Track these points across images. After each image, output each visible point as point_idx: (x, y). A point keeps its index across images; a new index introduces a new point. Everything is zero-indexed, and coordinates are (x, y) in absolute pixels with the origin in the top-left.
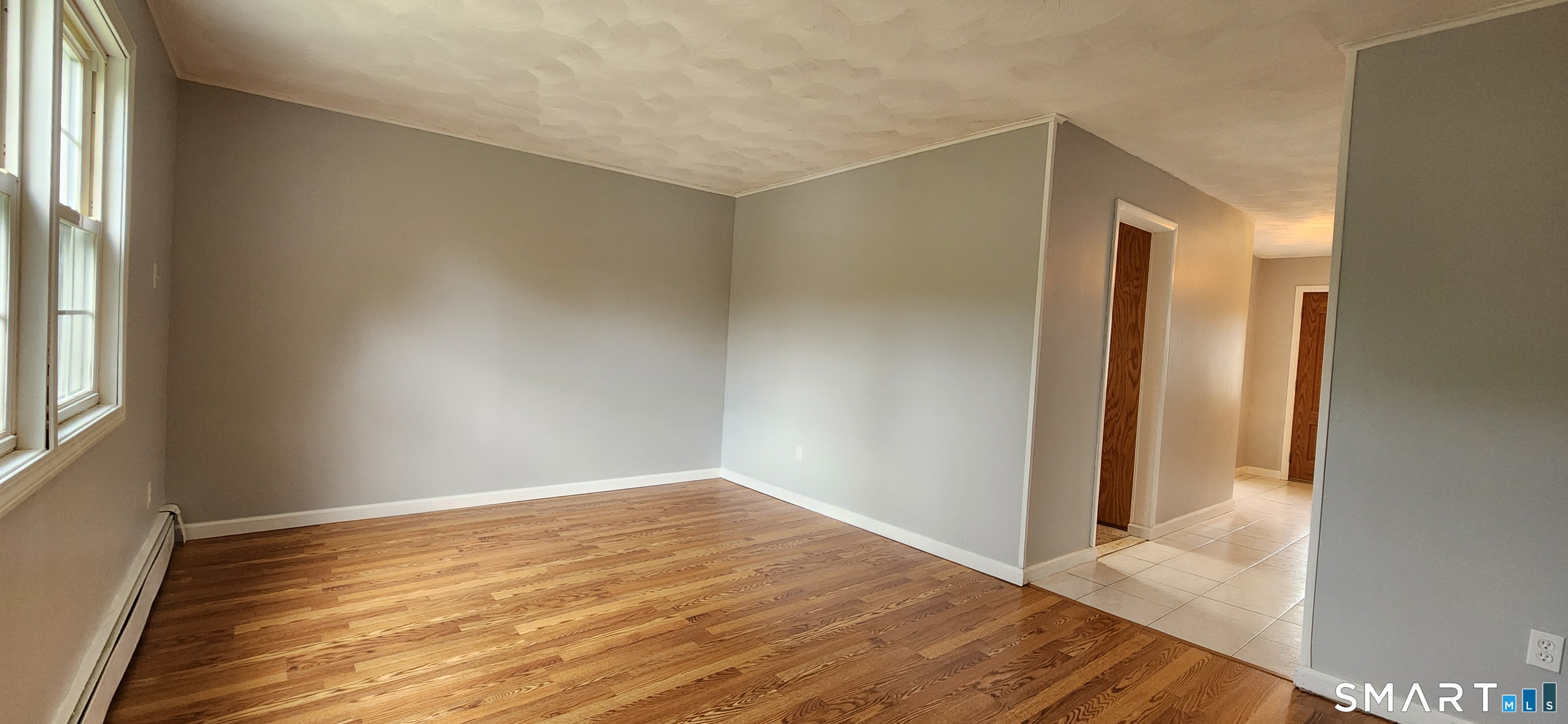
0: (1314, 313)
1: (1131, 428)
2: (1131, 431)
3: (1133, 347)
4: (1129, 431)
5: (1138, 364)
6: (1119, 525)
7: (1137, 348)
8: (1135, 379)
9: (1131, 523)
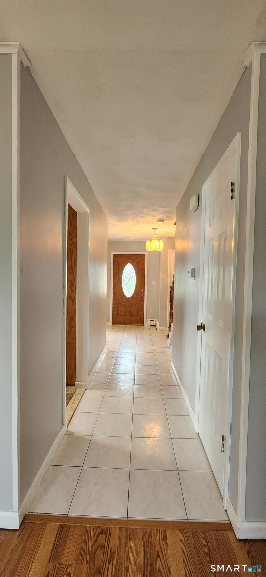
0: (117, 262)
1: (72, 327)
2: (73, 328)
3: (71, 280)
4: (71, 329)
5: (74, 290)
6: (70, 383)
7: (73, 280)
8: (73, 298)
9: (77, 382)
